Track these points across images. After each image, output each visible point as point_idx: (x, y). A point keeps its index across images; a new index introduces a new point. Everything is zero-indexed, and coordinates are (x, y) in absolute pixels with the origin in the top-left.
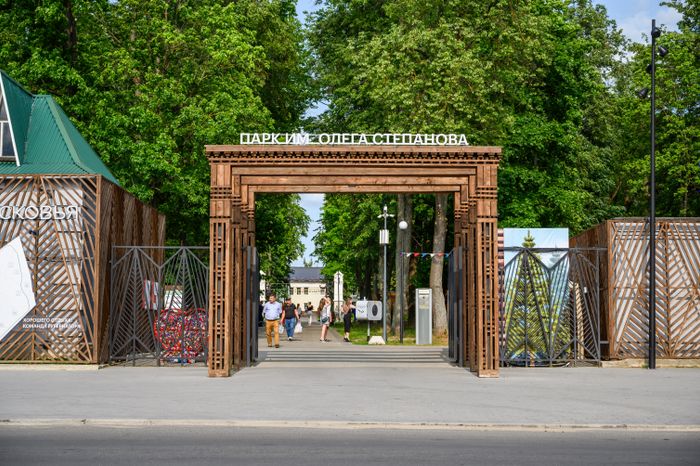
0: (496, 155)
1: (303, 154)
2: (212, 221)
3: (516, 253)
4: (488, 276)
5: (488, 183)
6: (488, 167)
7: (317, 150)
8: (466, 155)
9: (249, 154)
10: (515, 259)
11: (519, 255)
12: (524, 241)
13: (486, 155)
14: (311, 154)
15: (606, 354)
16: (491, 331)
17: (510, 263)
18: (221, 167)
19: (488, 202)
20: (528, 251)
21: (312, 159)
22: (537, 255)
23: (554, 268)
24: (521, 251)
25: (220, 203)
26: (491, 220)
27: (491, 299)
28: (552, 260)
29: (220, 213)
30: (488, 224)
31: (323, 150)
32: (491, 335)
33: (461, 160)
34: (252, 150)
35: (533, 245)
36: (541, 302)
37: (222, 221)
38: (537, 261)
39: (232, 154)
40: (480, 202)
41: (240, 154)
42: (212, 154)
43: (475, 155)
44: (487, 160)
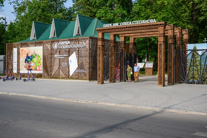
0: (163, 24)
1: (117, 28)
2: (98, 47)
3: (191, 51)
4: (161, 59)
5: (161, 32)
6: (161, 28)
7: (119, 27)
9: (105, 30)
10: (190, 53)
11: (192, 52)
12: (193, 48)
13: (160, 24)
16: (161, 74)
17: (189, 54)
18: (100, 33)
19: (161, 38)
20: (195, 50)
21: (119, 29)
22: (197, 52)
23: (202, 55)
24: (192, 51)
25: (100, 42)
27: (161, 65)
28: (202, 53)
29: (100, 45)
30: (161, 44)
31: (121, 27)
32: (161, 75)
33: (154, 26)
34: (106, 28)
35: (196, 49)
36: (198, 65)
37: (100, 46)
38: (197, 53)
39: (102, 30)
40: (159, 38)
42: (98, 30)
43: (158, 25)
44: (161, 26)
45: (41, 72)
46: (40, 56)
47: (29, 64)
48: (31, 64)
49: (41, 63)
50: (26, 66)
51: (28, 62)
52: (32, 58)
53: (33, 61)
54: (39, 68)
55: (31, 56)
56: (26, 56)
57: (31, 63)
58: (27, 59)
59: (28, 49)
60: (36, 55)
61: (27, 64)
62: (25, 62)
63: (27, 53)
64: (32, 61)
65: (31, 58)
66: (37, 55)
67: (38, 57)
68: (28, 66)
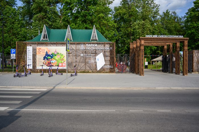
1: (156, 39)
2: (141, 50)
8: (183, 39)
9: (147, 39)
13: (186, 39)
14: (158, 39)
15: (192, 71)
18: (143, 41)
19: (186, 47)
20: (180, 55)
25: (142, 47)
26: (187, 50)
34: (148, 38)
37: (143, 49)
39: (144, 39)
41: (146, 39)
42: (141, 39)
45: (65, 68)
46: (63, 55)
47: (50, 61)
48: (51, 62)
49: (64, 60)
50: (44, 63)
51: (47, 59)
52: (53, 56)
53: (54, 59)
54: (62, 64)
55: (52, 55)
56: (45, 54)
57: (51, 60)
58: (46, 57)
59: (47, 48)
60: (58, 53)
61: (47, 61)
62: (44, 59)
63: (46, 52)
64: (52, 59)
65: (51, 56)
66: (60, 53)
67: (61, 55)
68: (47, 63)
